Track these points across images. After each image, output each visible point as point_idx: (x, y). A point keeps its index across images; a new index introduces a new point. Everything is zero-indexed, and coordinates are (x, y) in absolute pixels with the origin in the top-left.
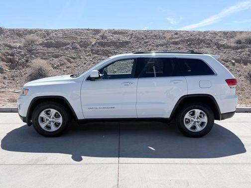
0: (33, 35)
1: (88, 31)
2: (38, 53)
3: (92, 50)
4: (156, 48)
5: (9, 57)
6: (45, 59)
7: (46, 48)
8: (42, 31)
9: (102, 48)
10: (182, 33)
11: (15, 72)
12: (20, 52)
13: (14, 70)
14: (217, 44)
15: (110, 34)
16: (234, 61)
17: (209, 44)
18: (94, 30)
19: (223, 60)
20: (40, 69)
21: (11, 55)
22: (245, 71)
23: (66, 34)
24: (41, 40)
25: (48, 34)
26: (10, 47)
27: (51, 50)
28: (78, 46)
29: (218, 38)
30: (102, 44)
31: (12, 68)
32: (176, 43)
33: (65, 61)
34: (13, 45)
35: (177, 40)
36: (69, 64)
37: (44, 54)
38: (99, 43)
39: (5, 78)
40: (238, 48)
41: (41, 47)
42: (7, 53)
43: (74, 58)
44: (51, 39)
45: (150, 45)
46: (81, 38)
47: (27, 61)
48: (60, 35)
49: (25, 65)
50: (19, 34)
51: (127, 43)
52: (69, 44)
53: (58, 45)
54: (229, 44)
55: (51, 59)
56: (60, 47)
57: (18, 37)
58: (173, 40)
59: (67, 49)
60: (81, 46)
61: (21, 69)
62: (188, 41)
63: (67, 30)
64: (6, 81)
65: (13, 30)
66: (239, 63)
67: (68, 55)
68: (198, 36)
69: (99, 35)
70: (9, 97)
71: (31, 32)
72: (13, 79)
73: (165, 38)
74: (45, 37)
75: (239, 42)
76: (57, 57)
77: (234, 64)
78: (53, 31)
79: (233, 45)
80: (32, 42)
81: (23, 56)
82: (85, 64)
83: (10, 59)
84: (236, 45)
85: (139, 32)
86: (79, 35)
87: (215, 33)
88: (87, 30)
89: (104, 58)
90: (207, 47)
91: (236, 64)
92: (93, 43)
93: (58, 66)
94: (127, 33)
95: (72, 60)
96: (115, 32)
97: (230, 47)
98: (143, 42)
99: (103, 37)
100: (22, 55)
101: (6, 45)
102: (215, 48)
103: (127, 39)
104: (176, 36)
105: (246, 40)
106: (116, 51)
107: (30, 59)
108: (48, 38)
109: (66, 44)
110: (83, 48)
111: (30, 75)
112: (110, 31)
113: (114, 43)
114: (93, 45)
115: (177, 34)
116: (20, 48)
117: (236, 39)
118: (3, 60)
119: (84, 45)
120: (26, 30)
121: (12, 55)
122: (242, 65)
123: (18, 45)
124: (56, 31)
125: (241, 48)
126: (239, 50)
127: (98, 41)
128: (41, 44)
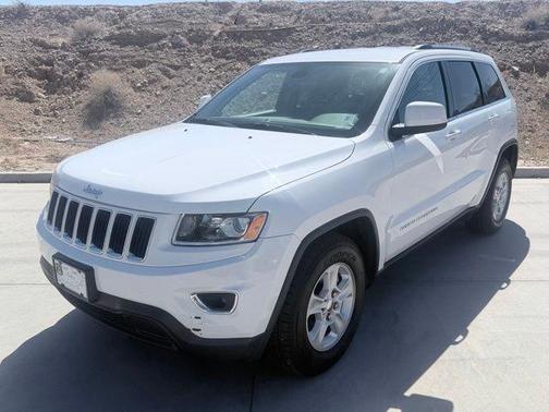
0: (90, 18)
1: (205, 8)
2: (102, 58)
3: (214, 50)
4: (350, 41)
5: (44, 67)
6: (116, 70)
7: (117, 47)
8: (107, 9)
9: (235, 44)
10: (408, 7)
11: (57, 99)
12: (65, 56)
13: (56, 96)
14: (482, 31)
15: (254, 12)
16: (517, 69)
17: (467, 31)
18: (219, 4)
20: (108, 93)
21: (47, 64)
22: (541, 90)
23: (159, 15)
24: (106, 30)
25: (122, 17)
26: (45, 47)
27: (129, 50)
28: (185, 41)
29: (486, 16)
30: (235, 36)
31: (50, 90)
32: (394, 30)
33: (159, 73)
34: (50, 41)
35: (396, 23)
36: (167, 81)
37: (114, 60)
38: (228, 33)
39: (37, 112)
40: (527, 40)
41: (108, 44)
42: (39, 59)
43: (176, 68)
44: (127, 26)
45: (338, 34)
46: (191, 24)
47: (80, 76)
48: (147, 18)
49: (77, 83)
50: (61, 16)
51: (289, 31)
52: (165, 36)
53: (143, 40)
54: (509, 30)
55: (130, 70)
56: (147, 42)
57: (60, 25)
58: (389, 23)
59: (161, 48)
60: (191, 40)
61: (69, 93)
62: (419, 24)
63: (162, 7)
64: (40, 119)
65: (48, 9)
66: (528, 72)
67: (165, 62)
68: (442, 13)
69: (230, 14)
70: (48, 151)
71: (85, 12)
72: (55, 115)
73: (371, 18)
74: (115, 22)
75: (531, 25)
76: (140, 65)
77: (516, 75)
78: (131, 9)
79: (518, 32)
80: (90, 33)
81: (72, 65)
82: (199, 79)
83: (46, 71)
84: (524, 32)
85: (315, 6)
86: (188, 17)
87: (481, 7)
88: (204, 4)
89: (239, 65)
90: (462, 38)
91: (523, 75)
92: (216, 34)
93: (144, 84)
94: (289, 9)
95: (172, 72)
96: (264, 9)
97: (511, 37)
98: (322, 29)
99: (237, 19)
100: (69, 64)
101: (36, 43)
102: (477, 39)
103: (288, 22)
104: (395, 14)
106: (265, 50)
107: (85, 72)
108: (122, 24)
109: (159, 37)
110: (195, 45)
111: (88, 106)
112: (252, 6)
113: (259, 34)
114: (215, 39)
115: (396, 9)
116: (64, 47)
117: (526, 18)
118: (31, 75)
119: (198, 38)
120: (74, 9)
121: (50, 63)
122: (535, 75)
123: (60, 41)
124: (138, 8)
125: (536, 38)
126: (530, 44)
127: (227, 28)
128: (107, 39)
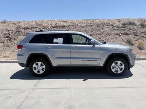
0: (21, 24)
1: (48, 21)
2: (21, 33)
8: (25, 22)
10: (96, 21)
11: (10, 43)
15: (60, 22)
16: (120, 34)
19: (115, 34)
23: (37, 23)
24: (24, 26)
25: (28, 23)
26: (8, 30)
27: (28, 31)
28: (42, 29)
30: (54, 28)
32: (91, 26)
37: (24, 33)
39: (4, 46)
41: (23, 30)
44: (30, 26)
45: (78, 27)
48: (34, 23)
49: (15, 39)
50: (14, 23)
54: (119, 26)
61: (13, 41)
63: (38, 21)
64: (4, 48)
65: (11, 22)
68: (104, 22)
69: (54, 22)
70: (5, 55)
72: (8, 47)
73: (87, 23)
75: (124, 24)
78: (31, 22)
79: (121, 26)
80: (19, 27)
83: (8, 36)
84: (122, 26)
85: (74, 21)
86: (44, 23)
87: (113, 20)
90: (107, 27)
91: (122, 36)
94: (68, 21)
99: (56, 24)
101: (6, 29)
102: (111, 28)
103: (66, 24)
104: (93, 22)
105: (128, 23)
107: (17, 36)
108: (28, 25)
109: (36, 28)
114: (49, 28)
121: (9, 34)
122: (125, 36)
123: (12, 29)
126: (123, 29)
127: (52, 26)
